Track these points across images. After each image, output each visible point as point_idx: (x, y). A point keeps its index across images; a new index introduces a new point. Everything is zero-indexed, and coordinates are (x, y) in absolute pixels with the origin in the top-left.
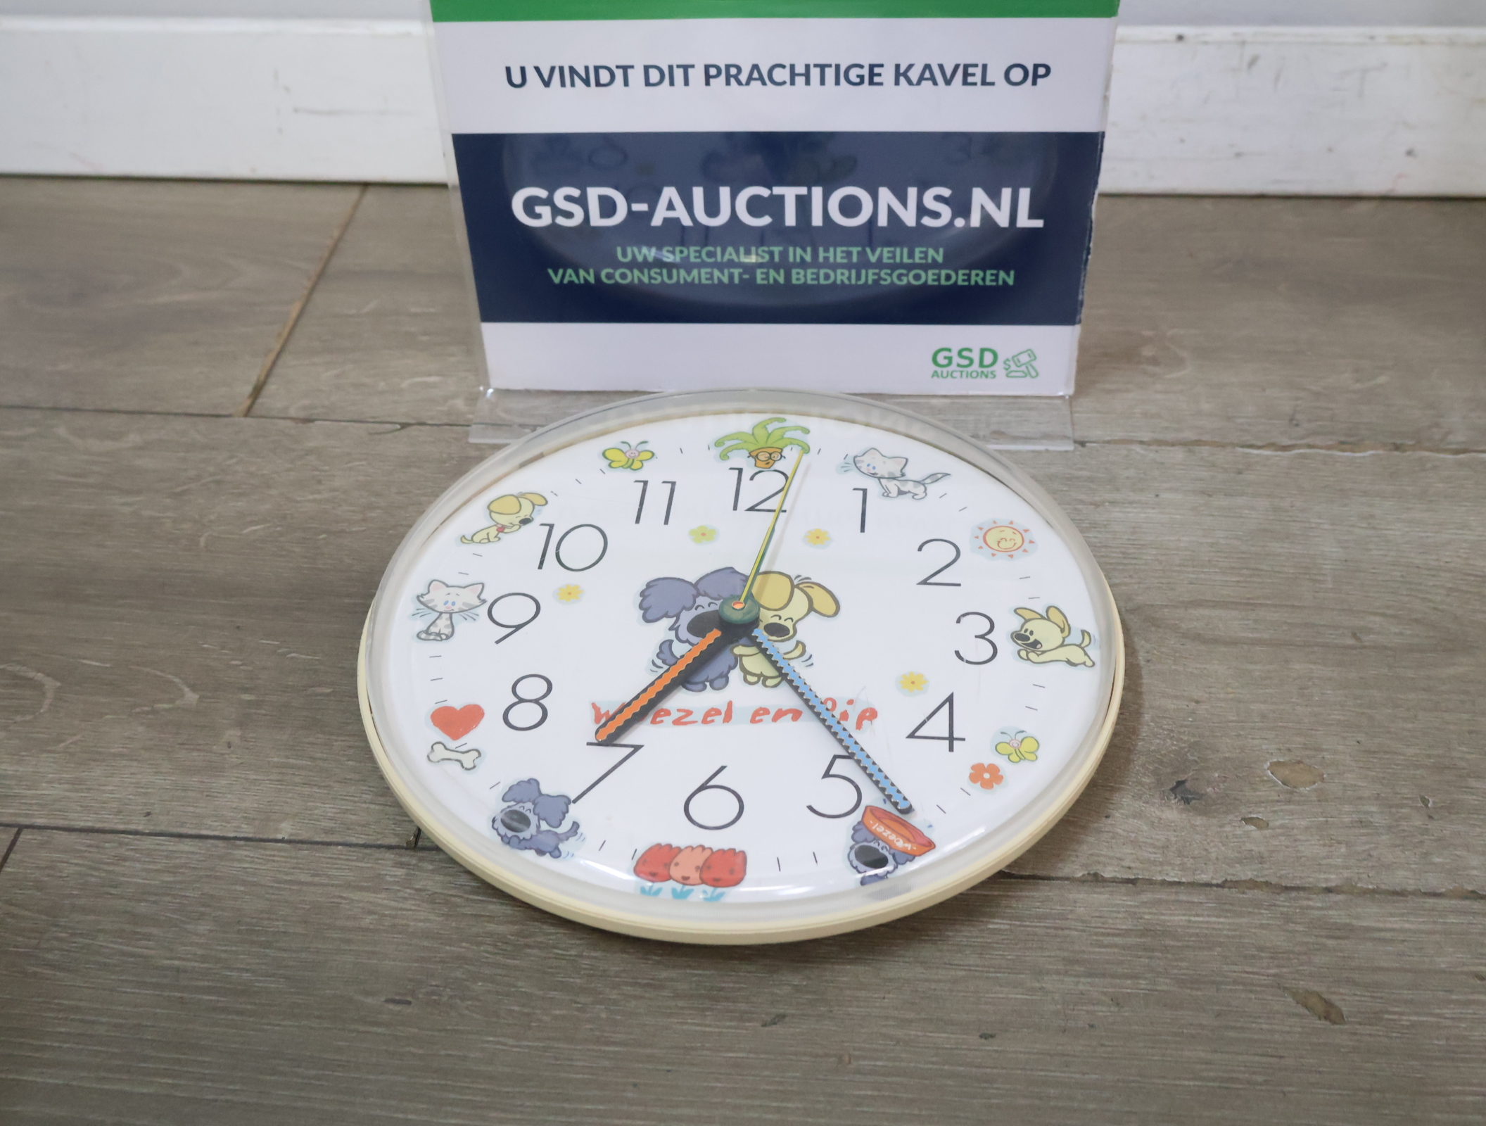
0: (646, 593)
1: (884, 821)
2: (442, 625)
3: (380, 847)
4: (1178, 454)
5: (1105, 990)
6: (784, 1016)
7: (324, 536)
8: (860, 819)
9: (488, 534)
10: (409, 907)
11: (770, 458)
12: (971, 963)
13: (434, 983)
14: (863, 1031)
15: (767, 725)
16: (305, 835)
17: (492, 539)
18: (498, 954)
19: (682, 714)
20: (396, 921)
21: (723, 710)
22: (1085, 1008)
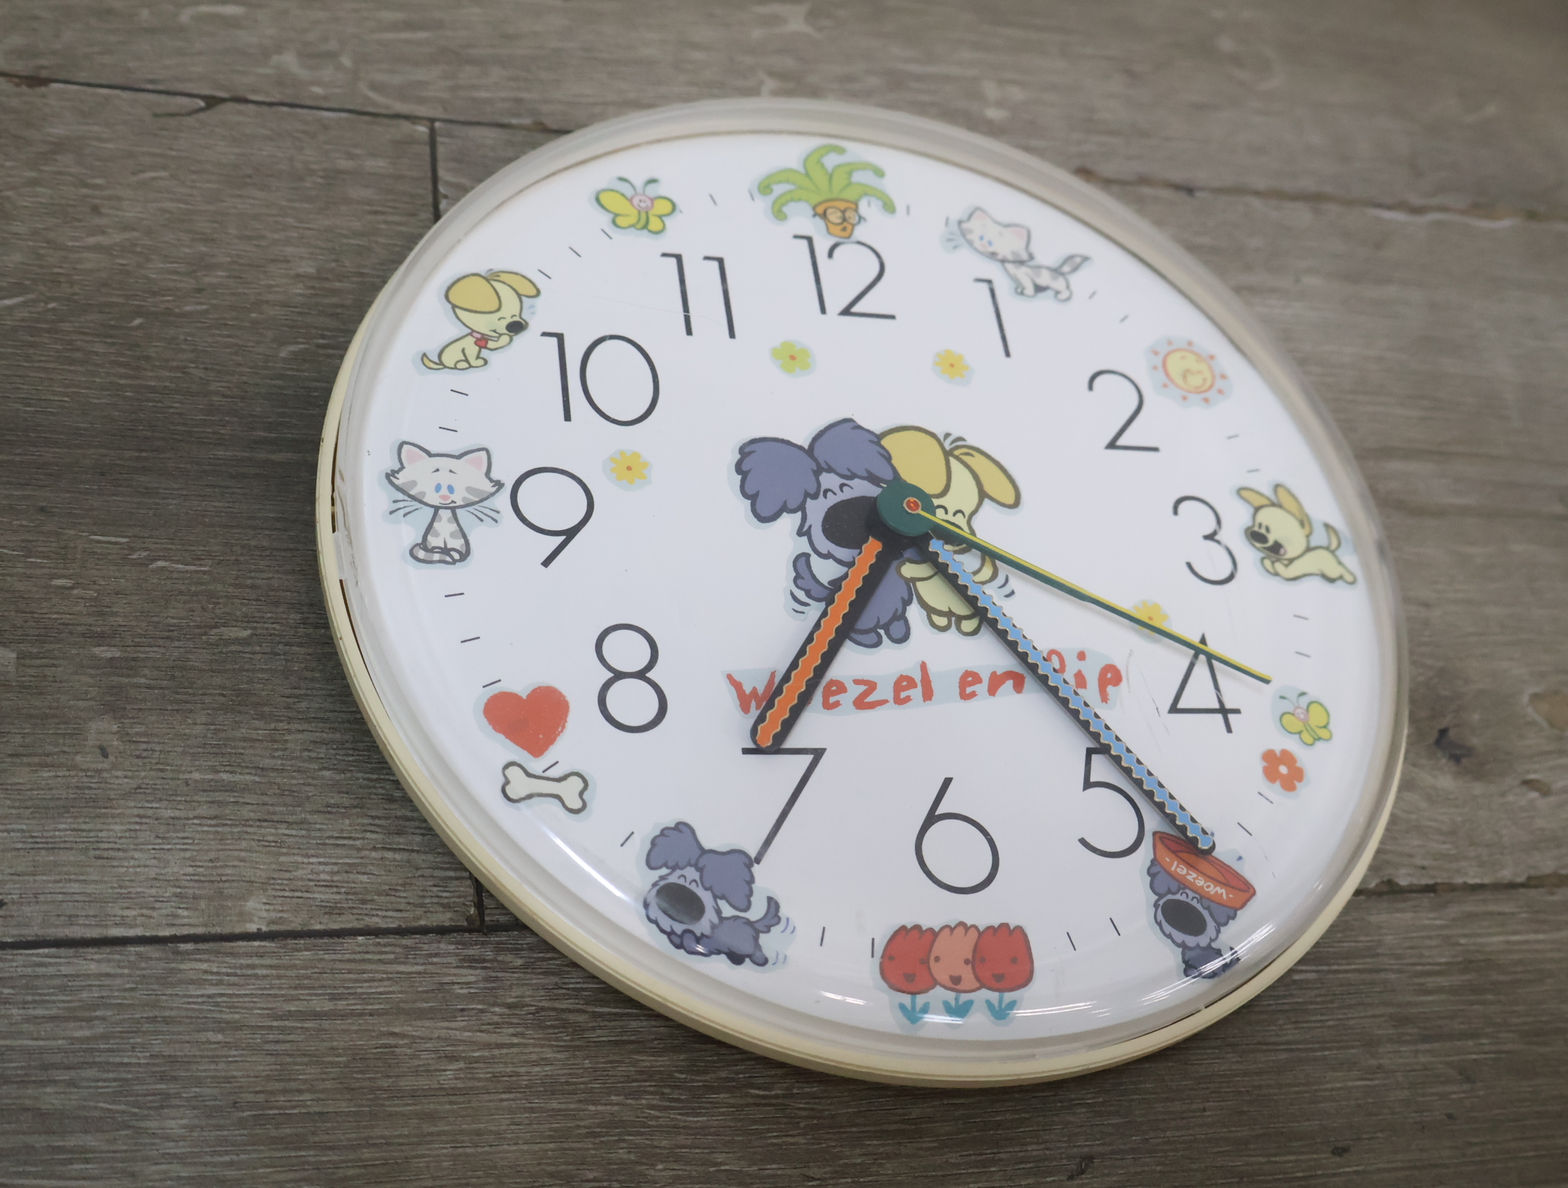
0: (745, 467)
1: (1180, 854)
2: (445, 533)
3: (424, 931)
4: (1301, 215)
5: (1450, 1059)
6: (1089, 1159)
7: (137, 321)
8: (1152, 857)
9: (463, 351)
10: (507, 1040)
11: (844, 220)
12: (1290, 1038)
13: (591, 1176)
14: (1194, 1166)
15: (983, 704)
16: (295, 923)
17: (473, 362)
18: (673, 1108)
19: (862, 688)
20: (500, 1068)
21: (918, 678)
22: (1434, 1090)
